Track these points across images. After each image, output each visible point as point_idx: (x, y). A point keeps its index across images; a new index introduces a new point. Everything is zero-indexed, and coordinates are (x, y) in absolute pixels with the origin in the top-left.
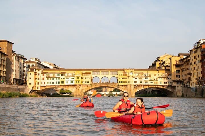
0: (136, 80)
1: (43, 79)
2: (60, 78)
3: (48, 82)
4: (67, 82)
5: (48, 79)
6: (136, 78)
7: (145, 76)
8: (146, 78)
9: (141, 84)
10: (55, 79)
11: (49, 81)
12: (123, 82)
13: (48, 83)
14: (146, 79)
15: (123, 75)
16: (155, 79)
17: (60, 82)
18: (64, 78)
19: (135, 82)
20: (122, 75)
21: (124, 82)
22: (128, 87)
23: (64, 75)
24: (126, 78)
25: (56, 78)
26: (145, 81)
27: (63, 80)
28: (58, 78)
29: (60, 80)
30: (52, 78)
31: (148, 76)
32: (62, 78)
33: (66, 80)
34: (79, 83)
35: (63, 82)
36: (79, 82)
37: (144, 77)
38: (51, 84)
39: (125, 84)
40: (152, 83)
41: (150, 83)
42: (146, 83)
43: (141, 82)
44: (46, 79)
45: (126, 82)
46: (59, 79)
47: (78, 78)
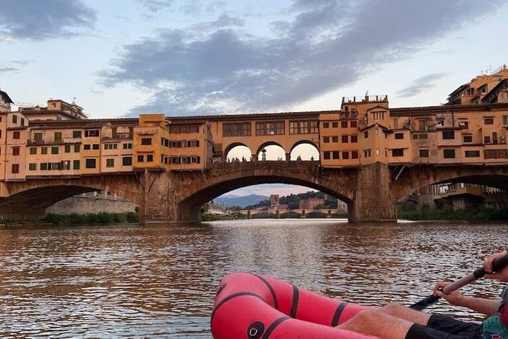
0: (398, 144)
1: (16, 151)
2: (82, 147)
3: (35, 165)
4: (110, 163)
5: (33, 152)
6: (399, 136)
7: (440, 126)
8: (448, 134)
9: (425, 160)
10: (62, 149)
11: (39, 158)
12: (341, 155)
13: (32, 167)
14: (445, 137)
15: (340, 123)
16: (487, 139)
17: (83, 164)
18: (96, 147)
19: (398, 152)
20: (335, 125)
21: (346, 156)
22: (366, 176)
23: (97, 135)
24: (354, 139)
25: (64, 147)
26: (442, 150)
27: (92, 153)
28: (72, 148)
29: (82, 156)
30: (49, 149)
31: (457, 125)
32: (87, 147)
33: (104, 152)
34: (150, 165)
35: (91, 163)
36: (150, 159)
37: (439, 130)
38: (33, 173)
39: (350, 162)
40: (477, 154)
41: (468, 154)
42: (446, 156)
43: (424, 153)
44: (25, 151)
45: (355, 155)
46: (77, 150)
47: (146, 142)
